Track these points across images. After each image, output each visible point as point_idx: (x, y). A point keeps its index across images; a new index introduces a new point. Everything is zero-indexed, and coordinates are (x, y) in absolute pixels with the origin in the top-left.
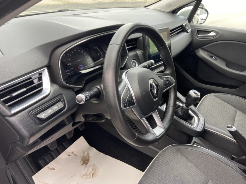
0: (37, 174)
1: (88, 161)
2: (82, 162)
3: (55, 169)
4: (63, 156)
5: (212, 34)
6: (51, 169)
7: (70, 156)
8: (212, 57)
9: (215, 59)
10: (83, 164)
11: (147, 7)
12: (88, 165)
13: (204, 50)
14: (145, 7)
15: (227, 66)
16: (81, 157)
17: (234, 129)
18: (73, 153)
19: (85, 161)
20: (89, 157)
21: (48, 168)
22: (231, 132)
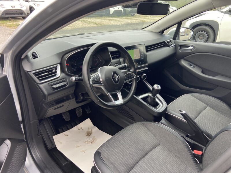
0: (56, 136)
1: (91, 134)
2: (87, 134)
3: (68, 136)
4: (75, 129)
5: (190, 48)
6: (66, 135)
7: (79, 129)
8: (191, 65)
9: (194, 67)
10: (87, 136)
11: (143, 29)
12: (90, 136)
13: (186, 60)
14: (142, 29)
15: (203, 72)
16: (86, 131)
17: (184, 112)
18: (81, 128)
19: (89, 134)
20: (92, 132)
21: (64, 134)
22: (182, 114)
